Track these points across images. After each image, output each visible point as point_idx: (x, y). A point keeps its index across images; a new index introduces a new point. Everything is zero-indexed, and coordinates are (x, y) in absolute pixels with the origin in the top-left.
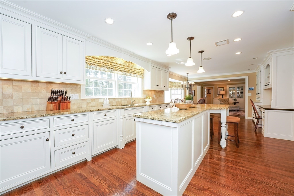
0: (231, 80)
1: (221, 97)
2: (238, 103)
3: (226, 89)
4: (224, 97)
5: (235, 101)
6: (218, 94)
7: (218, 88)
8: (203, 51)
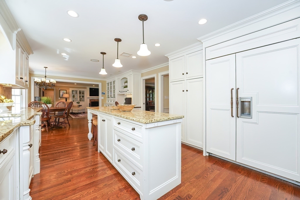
0: (78, 84)
1: (64, 100)
2: (81, 106)
3: (69, 92)
4: (67, 100)
5: (78, 104)
6: (60, 97)
7: (60, 90)
8: (105, 53)
